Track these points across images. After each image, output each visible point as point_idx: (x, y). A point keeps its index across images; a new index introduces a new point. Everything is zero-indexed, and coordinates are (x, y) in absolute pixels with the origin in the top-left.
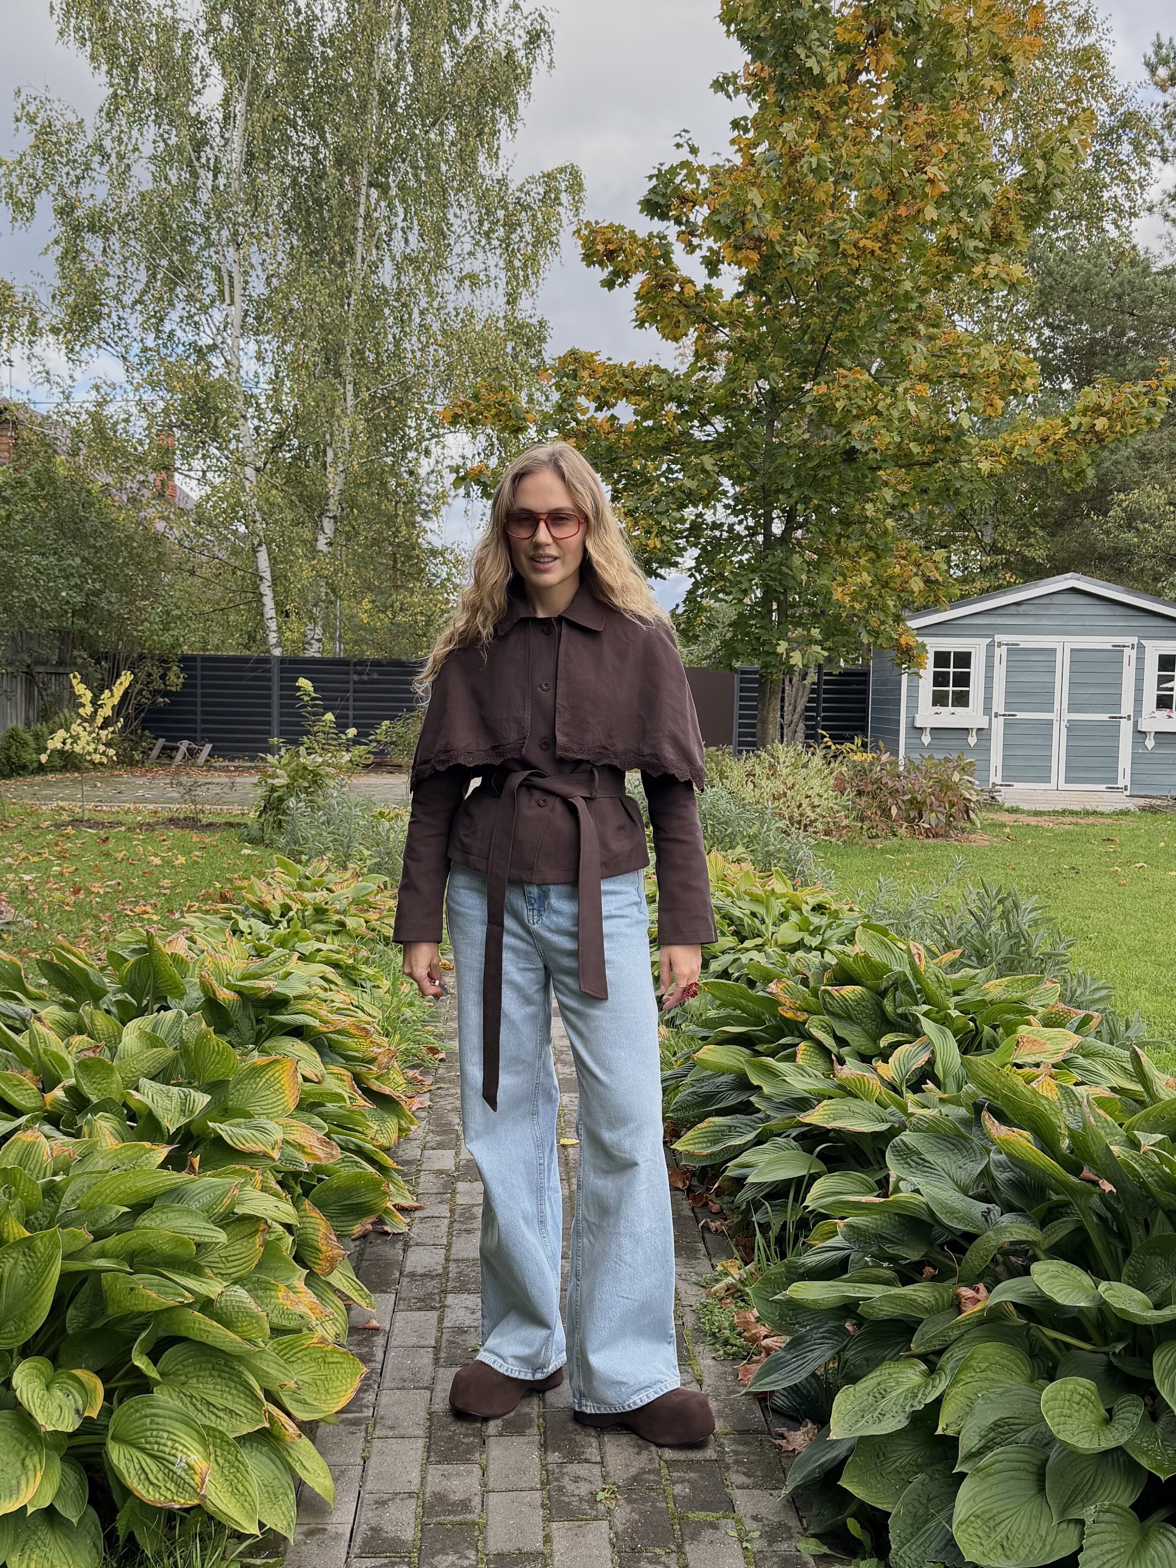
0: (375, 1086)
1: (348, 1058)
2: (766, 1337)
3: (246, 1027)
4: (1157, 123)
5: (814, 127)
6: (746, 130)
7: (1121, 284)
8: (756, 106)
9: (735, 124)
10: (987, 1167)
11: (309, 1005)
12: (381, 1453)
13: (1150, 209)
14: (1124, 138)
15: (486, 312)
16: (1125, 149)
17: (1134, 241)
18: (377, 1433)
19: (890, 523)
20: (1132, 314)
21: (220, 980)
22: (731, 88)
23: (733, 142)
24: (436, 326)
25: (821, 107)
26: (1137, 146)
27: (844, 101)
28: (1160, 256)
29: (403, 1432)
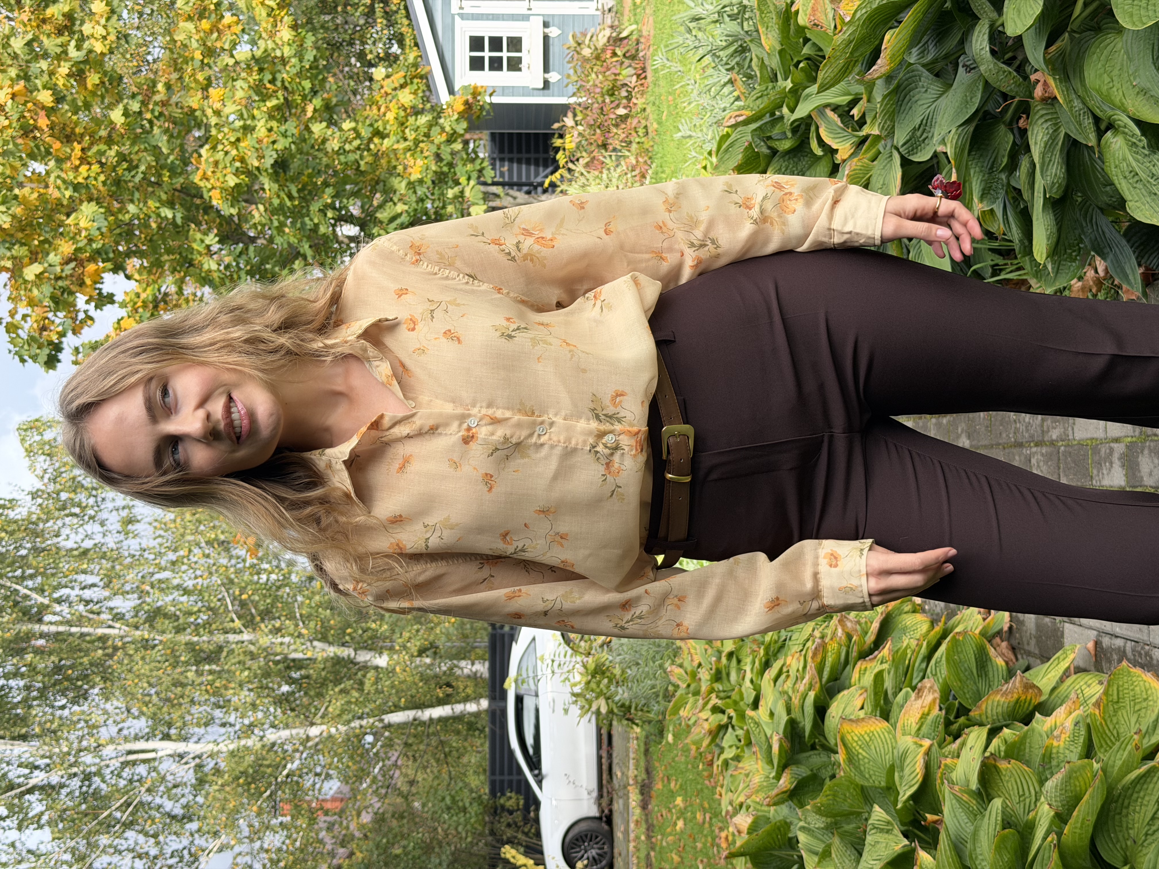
0: (870, 638)
1: (847, 662)
2: (1096, 271)
3: (816, 759)
10: (924, 66)
11: (796, 701)
19: (347, 125)
21: (773, 786)
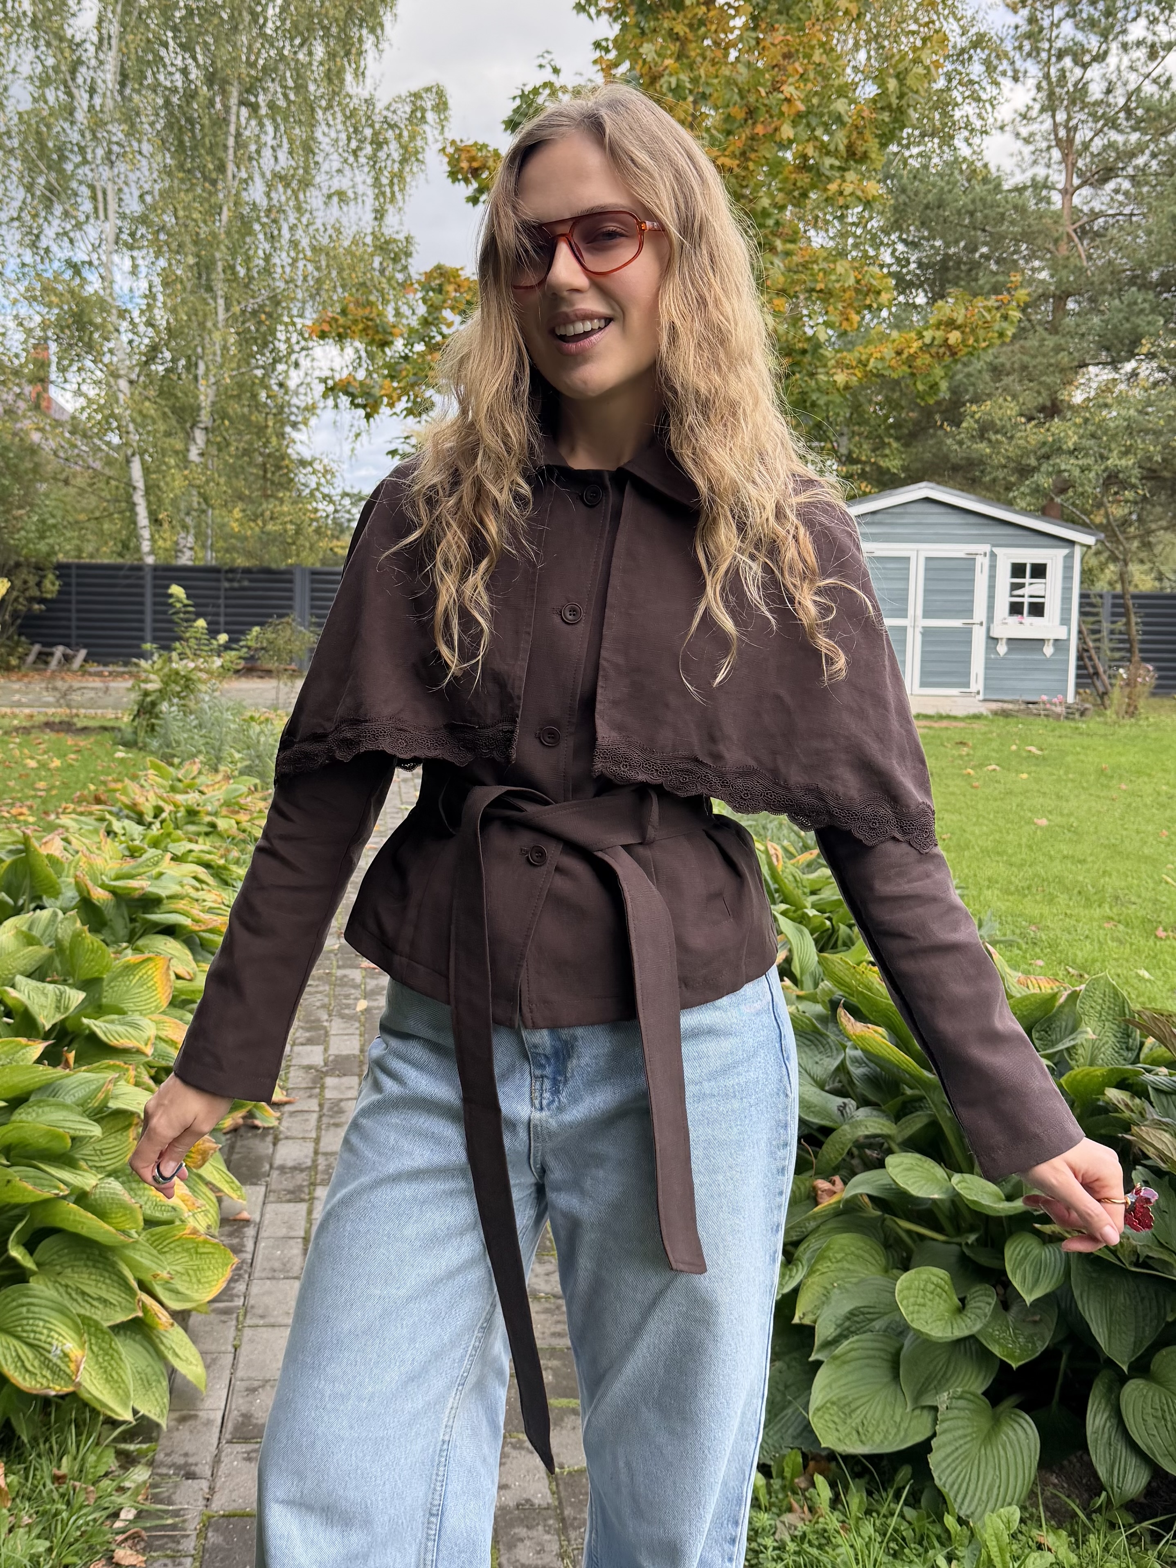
3: (120, 926)
4: (1008, 46)
5: (674, 47)
6: (607, 50)
7: (973, 201)
8: (617, 27)
9: (597, 45)
10: (843, 1062)
11: (181, 905)
12: (252, 1341)
13: (1002, 128)
14: (975, 58)
15: (354, 228)
16: (976, 69)
17: (986, 160)
18: (249, 1322)
20: (984, 230)
21: (94, 879)
22: (593, 10)
23: (595, 62)
24: (305, 243)
25: (681, 29)
26: (990, 68)
27: (702, 22)
28: (1012, 174)
29: (272, 1320)
